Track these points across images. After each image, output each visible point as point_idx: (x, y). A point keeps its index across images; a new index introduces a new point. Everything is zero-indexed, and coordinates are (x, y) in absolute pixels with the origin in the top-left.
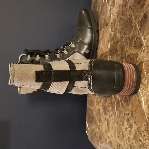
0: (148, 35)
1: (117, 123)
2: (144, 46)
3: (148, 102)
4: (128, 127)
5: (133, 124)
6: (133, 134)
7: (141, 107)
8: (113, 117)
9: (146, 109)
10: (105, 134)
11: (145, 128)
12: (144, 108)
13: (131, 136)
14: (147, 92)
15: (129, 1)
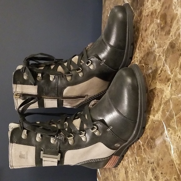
0: (176, 69)
1: (139, 172)
2: (172, 81)
3: (178, 150)
4: (152, 178)
5: (160, 175)
7: (170, 155)
8: (133, 164)
9: (177, 158)
12: (173, 157)
14: (177, 137)
15: (150, 25)
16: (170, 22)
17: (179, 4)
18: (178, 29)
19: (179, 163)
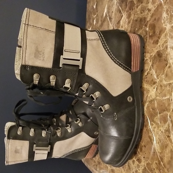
0: (161, 75)
2: (157, 84)
3: (160, 142)
6: (142, 169)
9: (159, 148)
11: (156, 166)
12: (155, 146)
13: (139, 170)
14: (160, 131)
15: (138, 30)
16: (158, 33)
17: (168, 20)
18: (166, 42)
19: (160, 151)
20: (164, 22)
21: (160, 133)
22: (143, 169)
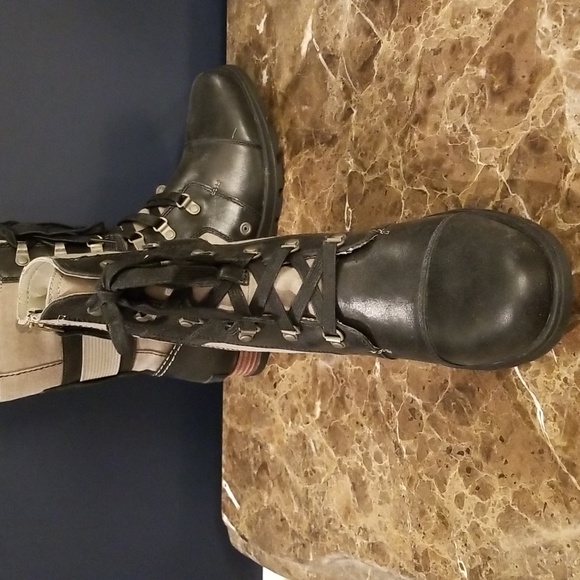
0: (549, 205)
1: (411, 480)
3: (562, 413)
4: (466, 492)
5: (495, 481)
6: (496, 515)
7: (532, 427)
8: (386, 462)
9: (556, 434)
10: (340, 519)
11: (551, 494)
12: (544, 431)
13: (485, 521)
14: (557, 381)
15: (448, 79)
16: (526, 79)
17: (561, 36)
18: (558, 102)
19: (565, 444)
20: (547, 45)
21: (557, 386)
22: (500, 516)
